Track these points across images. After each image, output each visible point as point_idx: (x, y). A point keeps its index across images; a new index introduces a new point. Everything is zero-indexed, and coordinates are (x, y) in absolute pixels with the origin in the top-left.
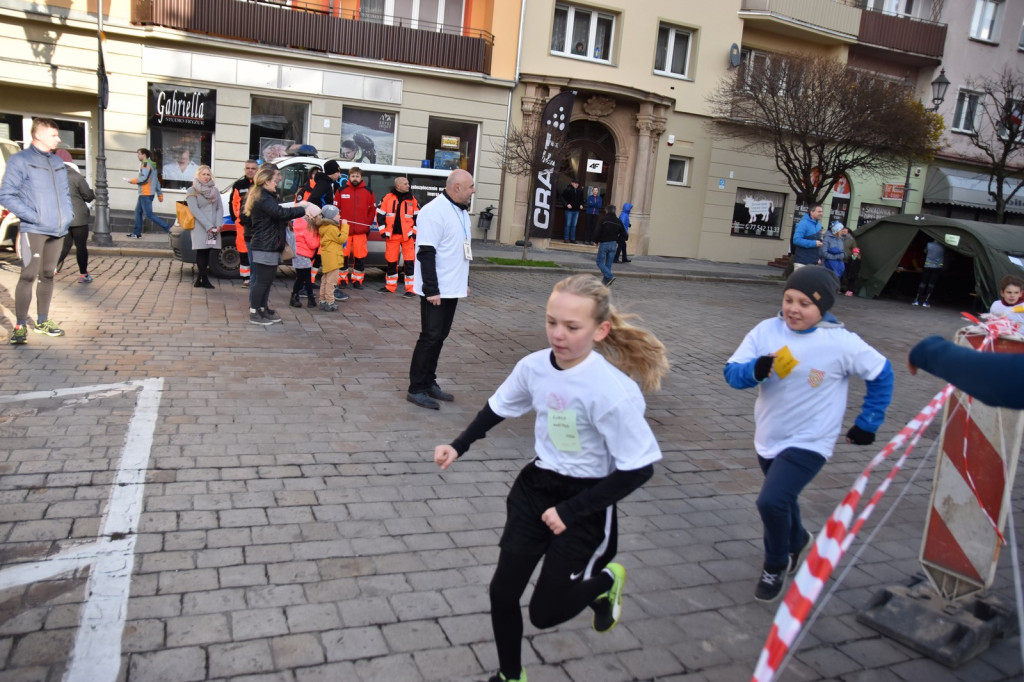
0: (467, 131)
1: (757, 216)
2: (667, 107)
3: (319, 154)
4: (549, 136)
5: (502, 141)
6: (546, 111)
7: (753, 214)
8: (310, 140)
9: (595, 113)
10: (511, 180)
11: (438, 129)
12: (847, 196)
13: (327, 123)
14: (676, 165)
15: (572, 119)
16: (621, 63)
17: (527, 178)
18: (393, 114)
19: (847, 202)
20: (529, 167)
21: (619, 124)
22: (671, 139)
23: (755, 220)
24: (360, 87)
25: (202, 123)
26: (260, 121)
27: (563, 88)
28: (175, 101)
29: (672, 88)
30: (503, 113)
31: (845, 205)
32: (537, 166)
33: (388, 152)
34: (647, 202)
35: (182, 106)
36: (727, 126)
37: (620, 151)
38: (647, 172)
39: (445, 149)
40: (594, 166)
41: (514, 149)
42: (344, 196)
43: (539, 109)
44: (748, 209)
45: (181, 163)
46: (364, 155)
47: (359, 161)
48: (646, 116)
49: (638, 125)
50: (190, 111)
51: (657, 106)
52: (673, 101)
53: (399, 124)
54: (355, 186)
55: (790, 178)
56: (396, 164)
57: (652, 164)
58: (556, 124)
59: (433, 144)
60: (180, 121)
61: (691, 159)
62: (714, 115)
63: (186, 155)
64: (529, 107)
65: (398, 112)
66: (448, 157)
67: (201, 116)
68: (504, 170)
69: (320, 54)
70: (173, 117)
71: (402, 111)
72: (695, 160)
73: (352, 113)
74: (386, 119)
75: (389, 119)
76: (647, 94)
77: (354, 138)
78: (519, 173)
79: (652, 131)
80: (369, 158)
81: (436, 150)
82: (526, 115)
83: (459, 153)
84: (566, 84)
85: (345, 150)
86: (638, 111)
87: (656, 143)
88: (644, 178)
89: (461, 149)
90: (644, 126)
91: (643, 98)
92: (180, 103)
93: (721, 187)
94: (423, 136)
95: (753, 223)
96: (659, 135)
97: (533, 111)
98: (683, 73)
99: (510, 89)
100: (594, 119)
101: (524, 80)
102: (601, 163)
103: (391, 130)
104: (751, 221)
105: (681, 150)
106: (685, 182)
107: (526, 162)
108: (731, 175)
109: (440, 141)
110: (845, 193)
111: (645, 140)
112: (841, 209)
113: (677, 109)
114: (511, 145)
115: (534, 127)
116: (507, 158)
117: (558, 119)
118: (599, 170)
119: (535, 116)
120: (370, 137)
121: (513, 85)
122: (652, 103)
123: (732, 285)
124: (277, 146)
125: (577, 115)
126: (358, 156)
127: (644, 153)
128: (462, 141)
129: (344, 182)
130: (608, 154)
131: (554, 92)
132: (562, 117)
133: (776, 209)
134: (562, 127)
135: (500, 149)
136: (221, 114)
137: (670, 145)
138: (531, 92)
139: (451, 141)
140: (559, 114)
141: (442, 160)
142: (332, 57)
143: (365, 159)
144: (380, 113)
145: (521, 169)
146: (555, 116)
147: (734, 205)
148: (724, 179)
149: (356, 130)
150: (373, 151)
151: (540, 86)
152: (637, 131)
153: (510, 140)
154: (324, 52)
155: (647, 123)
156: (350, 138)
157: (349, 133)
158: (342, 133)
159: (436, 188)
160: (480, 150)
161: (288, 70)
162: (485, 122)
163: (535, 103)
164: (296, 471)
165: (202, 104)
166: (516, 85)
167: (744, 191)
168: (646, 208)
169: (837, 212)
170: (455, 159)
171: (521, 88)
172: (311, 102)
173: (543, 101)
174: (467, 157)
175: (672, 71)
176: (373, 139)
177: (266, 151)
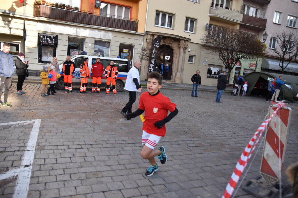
0: (130, 48)
1: (214, 72)
2: (188, 41)
3: (88, 54)
4: (154, 49)
5: (141, 51)
6: (154, 42)
7: (213, 72)
8: (85, 50)
9: (167, 43)
10: (143, 61)
11: (122, 47)
12: (240, 67)
13: (90, 45)
14: (191, 58)
15: (161, 44)
16: (175, 28)
17: (148, 61)
18: (109, 42)
20: (148, 58)
21: (174, 46)
22: (189, 50)
23: (214, 73)
24: (100, 35)
25: (54, 45)
26: (71, 44)
27: (158, 36)
28: (46, 38)
29: (190, 36)
30: (141, 42)
31: (239, 69)
32: (151, 58)
33: (108, 53)
34: (182, 68)
35: (48, 40)
36: (206, 47)
37: (175, 53)
38: (183, 59)
39: (124, 53)
40: (167, 58)
41: (144, 53)
42: (95, 66)
43: (151, 41)
44: (211, 70)
45: (47, 56)
46: (101, 54)
47: (99, 56)
48: (182, 43)
49: (180, 46)
50: (50, 41)
51: (185, 41)
52: (190, 39)
53: (111, 45)
54: (98, 63)
55: (223, 62)
56: (110, 57)
57: (184, 57)
58: (156, 46)
59: (121, 51)
60: (47, 44)
61: (195, 56)
62: (201, 43)
63: (49, 54)
64: (148, 41)
65: (111, 42)
66: (125, 55)
67: (53, 43)
68: (142, 59)
69: (88, 25)
70: (45, 43)
71: (112, 42)
72: (196, 56)
73: (97, 42)
74: (107, 44)
75: (108, 44)
76: (182, 37)
78: (145, 60)
79: (184, 48)
80: (102, 55)
81: (122, 53)
82: (148, 43)
83: (128, 54)
84: (159, 34)
85: (95, 53)
86: (180, 42)
87: (185, 51)
88: (182, 61)
89: (129, 53)
91: (181, 39)
93: (204, 64)
94: (118, 49)
95: (213, 74)
96: (186, 49)
97: (150, 42)
98: (193, 31)
99: (143, 36)
100: (167, 44)
101: (147, 33)
102: (169, 57)
103: (109, 47)
104: (212, 74)
105: (192, 53)
106: (193, 62)
107: (148, 56)
108: (207, 61)
109: (123, 50)
110: (239, 66)
111: (182, 50)
112: (238, 70)
113: (191, 41)
114: (143, 52)
115: (150, 47)
116: (142, 55)
117: (157, 44)
118: (169, 59)
119: (150, 44)
121: (144, 35)
122: (184, 40)
123: (207, 92)
124: (75, 51)
125: (162, 43)
126: (99, 55)
127: (182, 54)
128: (129, 51)
129: (95, 62)
130: (171, 55)
131: (156, 37)
132: (158, 44)
133: (219, 70)
134: (158, 47)
135: (140, 53)
136: (59, 42)
137: (189, 52)
138: (149, 36)
139: (126, 50)
140: (157, 43)
141: (123, 56)
142: (92, 26)
143: (101, 55)
144: (106, 42)
145: (146, 59)
146: (156, 43)
147: (207, 69)
148: (204, 62)
149: (99, 47)
150: (103, 53)
151: (152, 35)
152: (180, 48)
153: (143, 50)
154: (90, 25)
155: (182, 46)
157: (96, 48)
158: (94, 48)
159: (121, 64)
160: (134, 53)
161: (79, 30)
162: (136, 45)
163: (150, 40)
164: (80, 147)
165: (54, 39)
166: (145, 35)
167: (210, 65)
168: (182, 70)
169: (237, 71)
170: (127, 56)
171: (146, 35)
172: (85, 39)
173: (153, 39)
174: (130, 55)
175: (190, 31)
176: (103, 50)
177: (72, 53)
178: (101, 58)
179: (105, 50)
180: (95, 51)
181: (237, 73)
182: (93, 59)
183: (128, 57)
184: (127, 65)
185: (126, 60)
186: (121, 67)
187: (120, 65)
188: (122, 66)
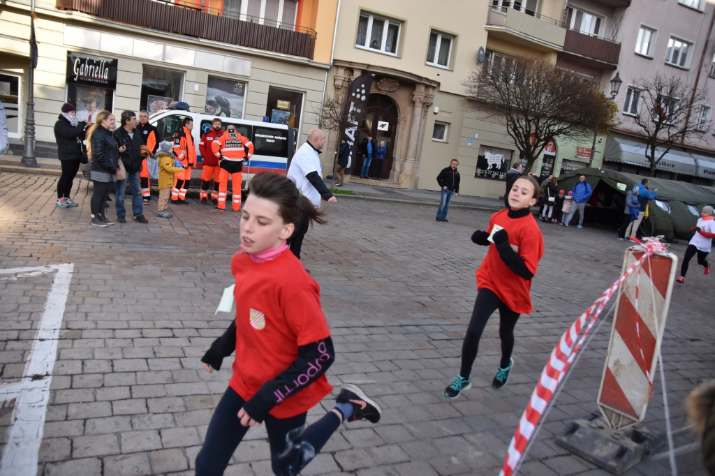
0: (295, 98)
1: (493, 165)
2: (434, 88)
3: (190, 109)
4: (352, 103)
5: (320, 106)
6: (351, 87)
7: (490, 163)
8: (184, 98)
9: (384, 89)
11: (275, 95)
12: (553, 154)
13: (197, 87)
14: (439, 128)
15: (369, 93)
17: (337, 132)
18: (244, 83)
19: (554, 158)
20: (338, 124)
21: (401, 97)
22: (436, 109)
23: (491, 167)
24: (221, 63)
25: (106, 82)
26: (149, 83)
27: (364, 72)
28: (87, 66)
29: (438, 75)
30: (321, 86)
31: (552, 160)
32: (343, 124)
33: (239, 110)
34: (418, 153)
35: (92, 69)
36: (475, 103)
37: (401, 116)
38: (419, 131)
39: (279, 109)
40: (383, 126)
41: (328, 112)
42: (207, 139)
43: (346, 84)
44: (487, 160)
45: (89, 110)
46: (222, 111)
47: (219, 115)
48: (420, 93)
49: (414, 99)
50: (98, 73)
51: (427, 87)
52: (439, 84)
53: (247, 90)
54: (216, 131)
55: (516, 140)
56: (244, 119)
57: (423, 126)
58: (358, 96)
59: (271, 105)
60: (90, 80)
61: (449, 124)
62: (466, 95)
63: (94, 104)
64: (339, 83)
65: (248, 82)
66: (282, 115)
67: (106, 77)
69: (194, 38)
70: (86, 77)
71: (250, 81)
72: (452, 125)
73: (215, 81)
74: (238, 86)
75: (241, 86)
76: (421, 78)
77: (216, 98)
78: (331, 129)
79: (424, 104)
80: (226, 113)
81: (273, 110)
82: (337, 88)
83: (289, 113)
84: (365, 68)
85: (209, 107)
86: (415, 90)
87: (426, 112)
88: (417, 136)
89: (290, 110)
90: (418, 100)
91: (418, 81)
92: (91, 67)
93: (470, 144)
94: (264, 100)
95: (490, 170)
96: (428, 106)
97: (342, 86)
98: (445, 65)
99: (327, 70)
100: (384, 93)
101: (337, 64)
102: (387, 124)
103: (242, 94)
104: (488, 168)
105: (442, 118)
106: (445, 140)
107: (336, 121)
108: (476, 137)
109: (276, 103)
110: (552, 152)
111: (418, 109)
112: (549, 163)
113: (441, 89)
114: (326, 108)
115: (342, 97)
116: (323, 117)
117: (360, 93)
118: (386, 129)
119: (343, 90)
120: (227, 98)
121: (329, 67)
122: (424, 84)
124: (160, 102)
125: (373, 91)
126: (218, 111)
127: (418, 119)
128: (291, 105)
129: (208, 129)
130: (393, 118)
131: (357, 74)
132: (363, 92)
133: (506, 160)
134: (363, 98)
135: (318, 111)
136: (121, 77)
137: (435, 113)
138: (341, 72)
139: (283, 104)
140: (361, 89)
141: (277, 117)
142: (202, 41)
143: (223, 114)
144: (237, 82)
145: (332, 126)
146: (358, 90)
147: (477, 156)
148: (471, 139)
149: (217, 93)
150: (229, 109)
151: (347, 69)
152: (413, 103)
153: (325, 105)
154: (197, 37)
155: (420, 98)
156: (213, 99)
157: (212, 95)
158: (207, 94)
159: (272, 137)
160: (304, 111)
161: (170, 48)
162: (308, 91)
163: (344, 81)
164: (169, 333)
165: (107, 69)
166: (331, 67)
167: (484, 147)
168: (417, 156)
169: (547, 164)
170: (286, 117)
171: (334, 70)
172: (186, 72)
173: (349, 79)
174: (294, 116)
175: (438, 63)
176: (229, 100)
177: (152, 105)
178: (224, 119)
179: (233, 100)
180: (209, 103)
181: (547, 168)
182: (203, 122)
183: (288, 120)
184: (285, 138)
185: (285, 127)
186: (272, 143)
187: (270, 139)
188: (273, 141)
